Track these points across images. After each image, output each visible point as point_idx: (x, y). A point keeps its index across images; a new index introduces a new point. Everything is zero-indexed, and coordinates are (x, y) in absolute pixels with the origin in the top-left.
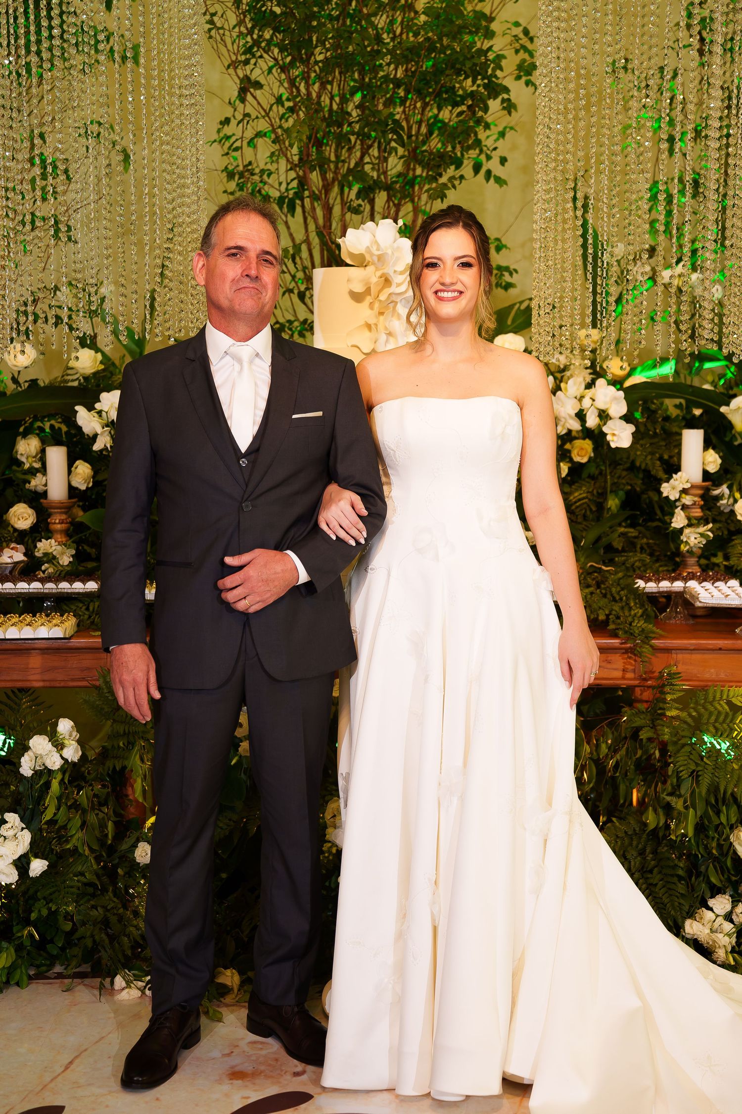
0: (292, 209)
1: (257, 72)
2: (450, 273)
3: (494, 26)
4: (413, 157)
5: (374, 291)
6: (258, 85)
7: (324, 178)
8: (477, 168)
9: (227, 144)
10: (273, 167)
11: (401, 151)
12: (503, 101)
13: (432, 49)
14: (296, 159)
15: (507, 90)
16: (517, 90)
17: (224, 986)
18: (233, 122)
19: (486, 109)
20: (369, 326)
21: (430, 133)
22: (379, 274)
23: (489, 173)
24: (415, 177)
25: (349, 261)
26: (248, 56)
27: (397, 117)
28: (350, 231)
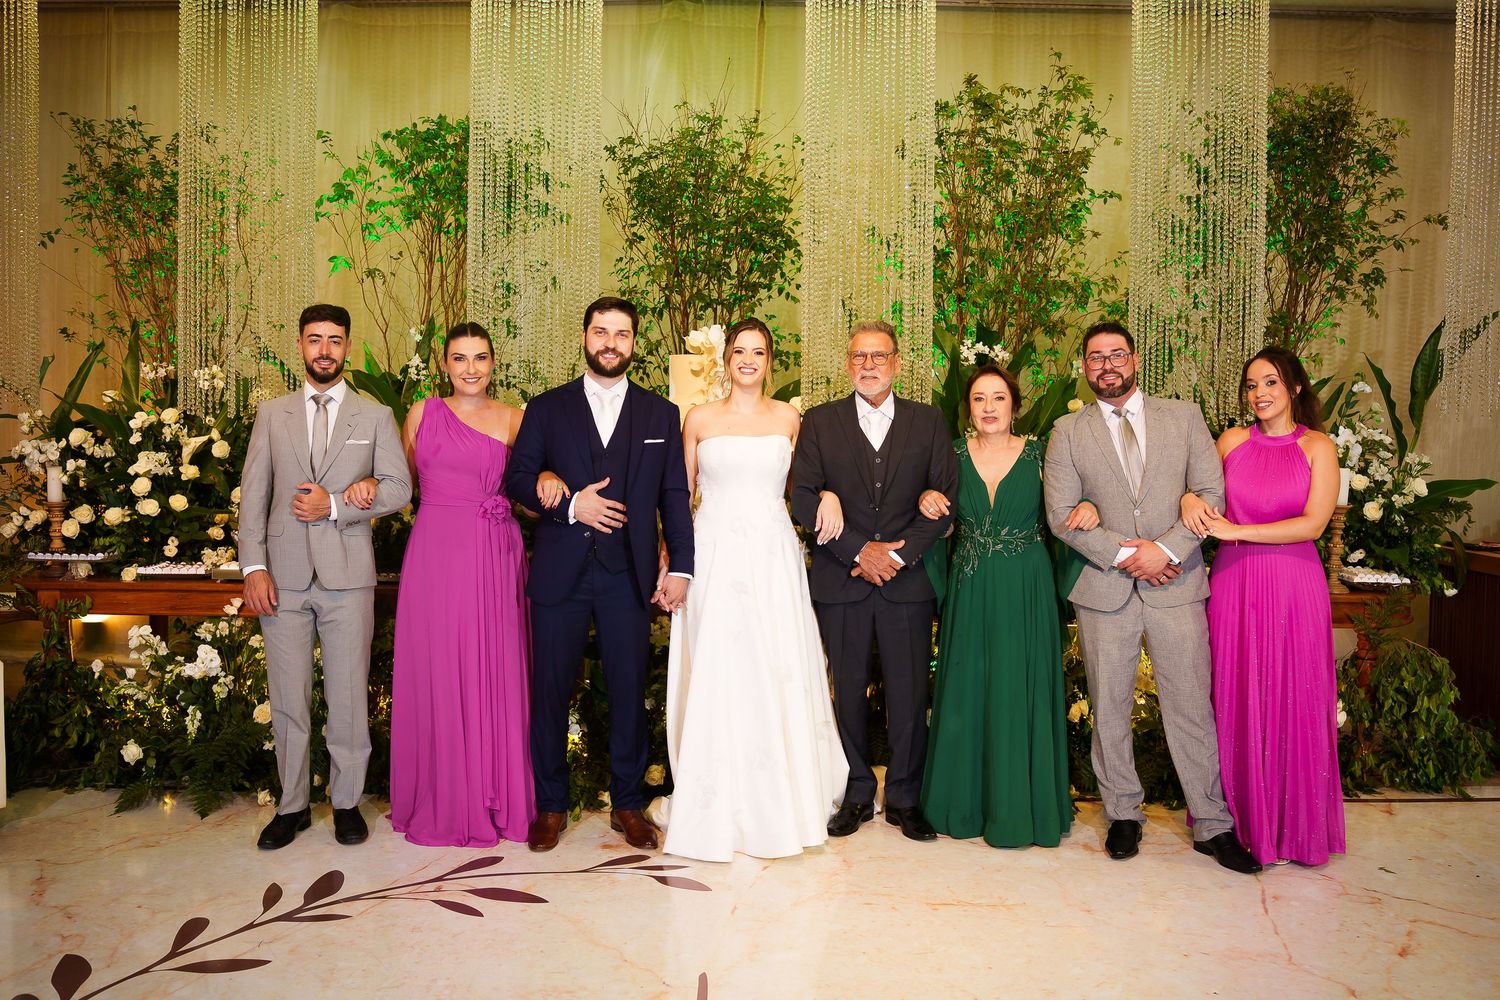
0: (661, 315)
1: (641, 230)
2: (749, 357)
3: (791, 206)
4: (740, 286)
5: (706, 370)
6: (642, 238)
7: (683, 296)
8: (780, 291)
9: (622, 274)
10: (648, 288)
11: (729, 281)
12: (795, 252)
13: (749, 219)
14: (663, 284)
15: (799, 245)
16: (804, 244)
17: (603, 801)
18: (625, 261)
19: (784, 257)
20: (703, 392)
21: (751, 271)
22: (709, 359)
23: (788, 294)
24: (742, 296)
25: (691, 351)
26: (635, 222)
27: (727, 260)
28: (692, 333)
